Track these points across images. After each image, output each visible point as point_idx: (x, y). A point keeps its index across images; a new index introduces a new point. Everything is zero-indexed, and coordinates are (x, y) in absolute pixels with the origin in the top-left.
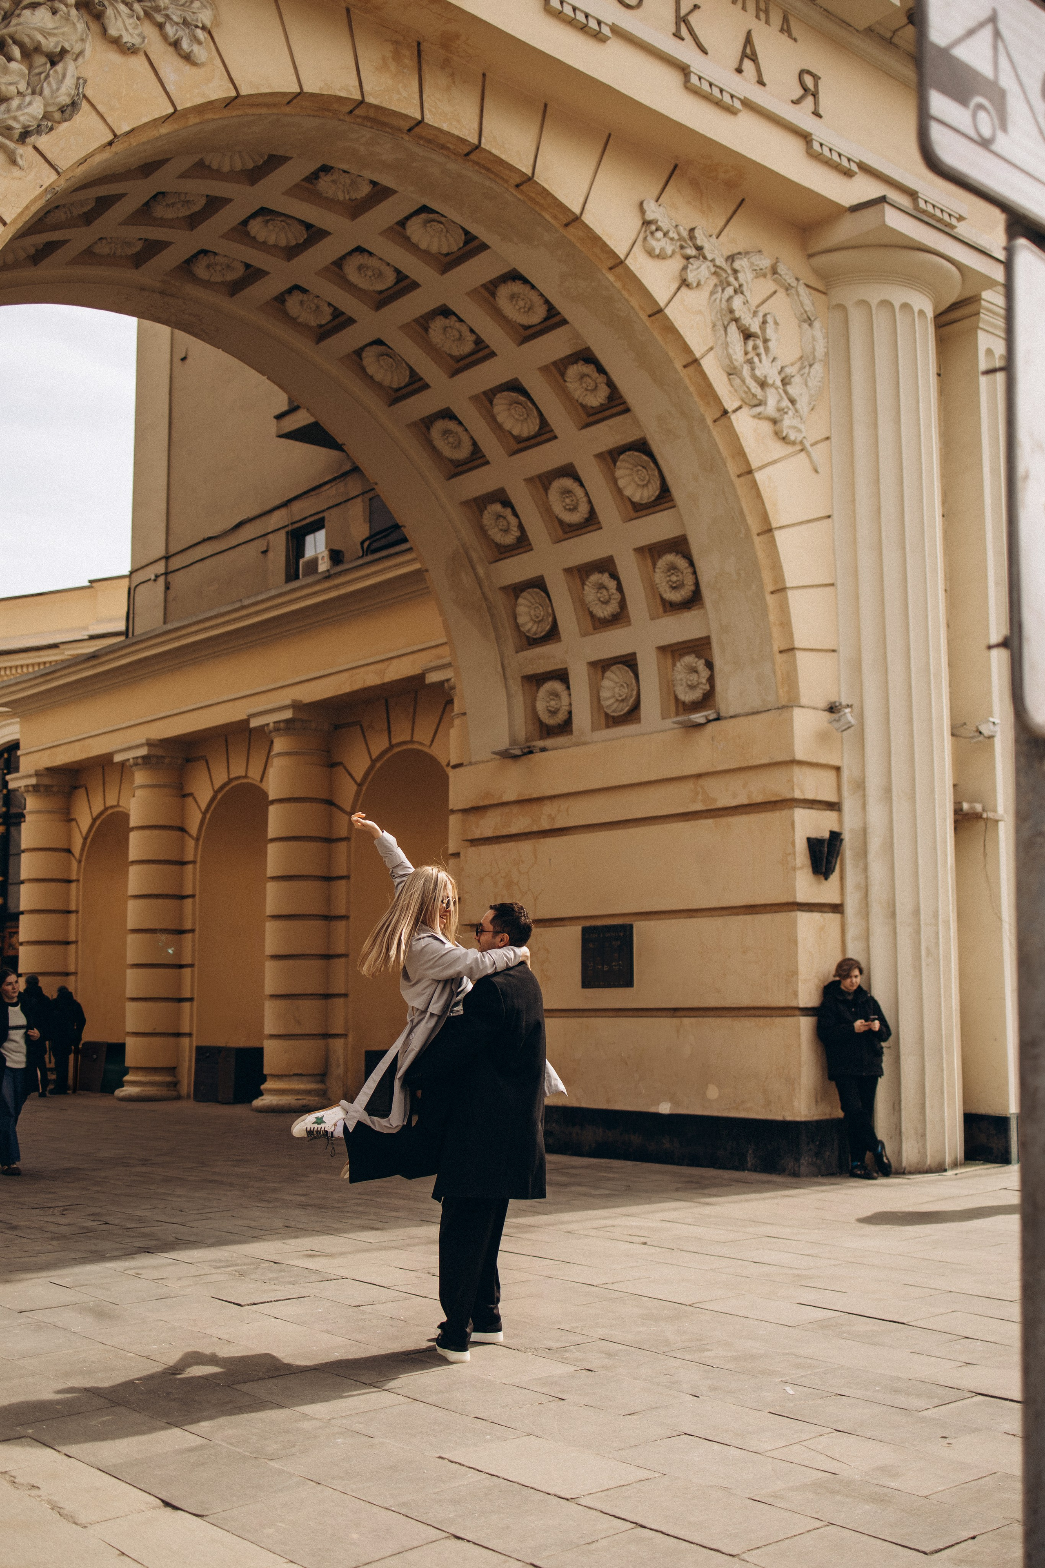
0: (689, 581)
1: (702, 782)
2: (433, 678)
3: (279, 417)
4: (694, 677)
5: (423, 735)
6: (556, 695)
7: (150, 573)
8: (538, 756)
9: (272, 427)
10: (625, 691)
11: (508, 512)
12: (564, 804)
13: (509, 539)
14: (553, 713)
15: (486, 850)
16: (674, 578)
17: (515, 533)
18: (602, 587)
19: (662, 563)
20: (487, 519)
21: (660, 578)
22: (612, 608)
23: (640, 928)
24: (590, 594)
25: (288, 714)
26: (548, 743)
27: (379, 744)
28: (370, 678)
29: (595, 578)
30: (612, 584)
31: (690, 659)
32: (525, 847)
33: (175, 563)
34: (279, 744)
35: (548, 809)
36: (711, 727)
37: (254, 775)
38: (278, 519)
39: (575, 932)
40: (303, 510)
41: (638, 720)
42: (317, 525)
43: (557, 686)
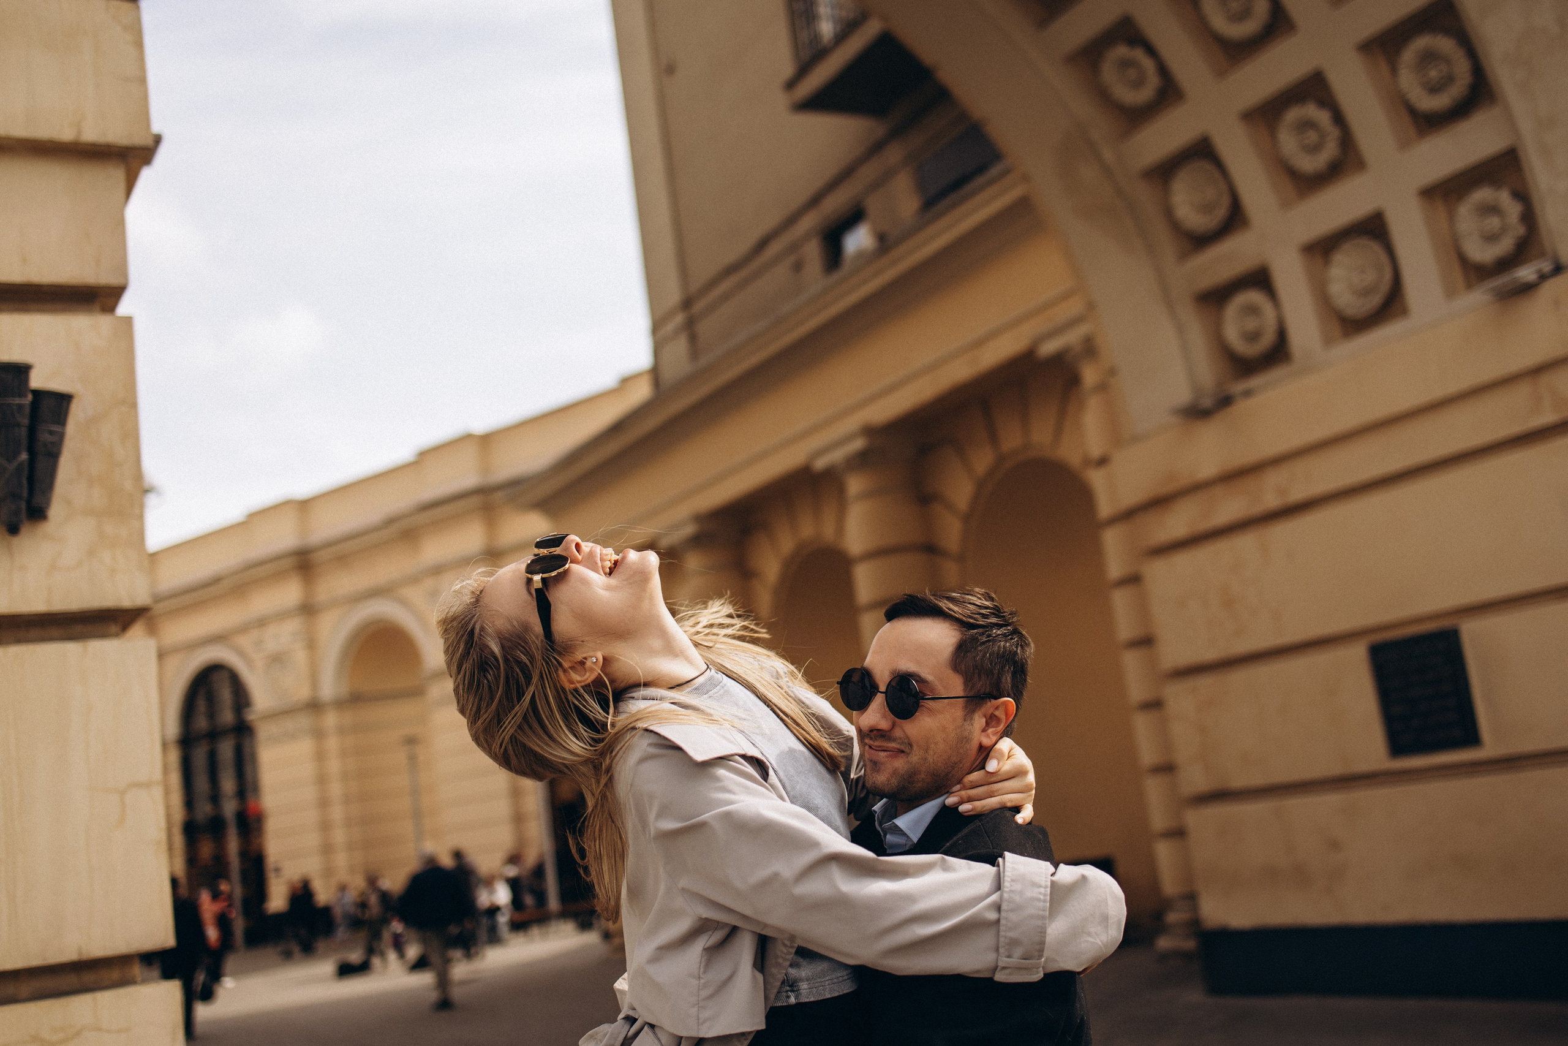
0: (1462, 68)
1: (1546, 379)
2: (1048, 348)
3: (790, 85)
4: (1494, 222)
5: (1041, 434)
6: (1252, 310)
7: (670, 327)
8: (1241, 407)
9: (781, 101)
10: (1370, 277)
11: (1139, 54)
12: (1299, 467)
13: (1144, 95)
14: (1253, 337)
15: (1182, 561)
16: (1433, 74)
17: (1153, 81)
18: (1307, 125)
19: (1409, 55)
20: (1109, 73)
21: (1409, 82)
22: (1329, 151)
23: (1471, 631)
24: (1288, 143)
25: (858, 444)
26: (1255, 382)
27: (982, 460)
28: (960, 372)
29: (1293, 115)
30: (1323, 117)
31: (1483, 194)
32: (1246, 543)
33: (698, 307)
34: (855, 485)
35: (1273, 479)
36: (1550, 288)
37: (828, 531)
38: (809, 222)
39: (1357, 656)
40: (835, 203)
41: (1404, 311)
42: (853, 217)
43: (1254, 297)
